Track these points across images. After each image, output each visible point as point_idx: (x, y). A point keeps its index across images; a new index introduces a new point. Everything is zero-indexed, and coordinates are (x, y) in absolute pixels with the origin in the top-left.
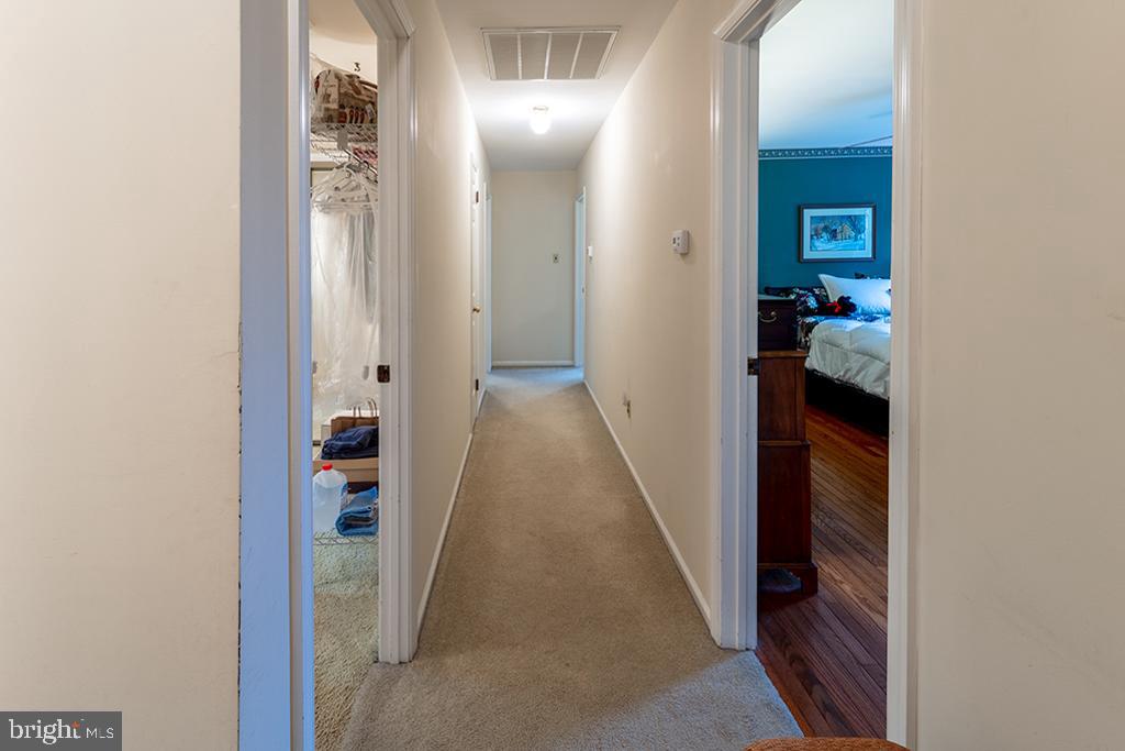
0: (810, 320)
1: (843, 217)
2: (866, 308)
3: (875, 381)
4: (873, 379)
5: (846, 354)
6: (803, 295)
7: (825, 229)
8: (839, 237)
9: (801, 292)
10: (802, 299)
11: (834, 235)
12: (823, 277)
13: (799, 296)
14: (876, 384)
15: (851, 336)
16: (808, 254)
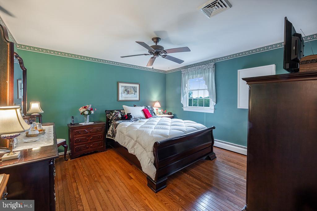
0: (117, 122)
1: (131, 87)
2: (135, 117)
3: (131, 149)
4: (131, 148)
5: (125, 136)
6: (117, 113)
7: (126, 90)
8: (130, 93)
9: (117, 112)
10: (117, 114)
11: (128, 92)
12: (124, 106)
13: (116, 113)
14: (132, 149)
15: (127, 129)
16: (120, 99)
